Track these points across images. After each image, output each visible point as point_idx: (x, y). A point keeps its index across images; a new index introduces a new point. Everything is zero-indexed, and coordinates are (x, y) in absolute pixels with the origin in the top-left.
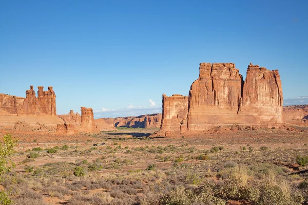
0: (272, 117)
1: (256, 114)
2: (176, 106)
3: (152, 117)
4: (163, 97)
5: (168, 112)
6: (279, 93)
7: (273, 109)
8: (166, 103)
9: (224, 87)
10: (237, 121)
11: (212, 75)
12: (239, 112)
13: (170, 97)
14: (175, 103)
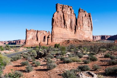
0: (88, 36)
1: (83, 35)
2: (32, 34)
3: (18, 41)
4: (26, 30)
5: (29, 37)
6: (91, 25)
7: (89, 32)
8: (28, 32)
9: (69, 18)
10: (75, 38)
11: (63, 11)
12: (76, 33)
13: (29, 30)
14: (31, 33)
